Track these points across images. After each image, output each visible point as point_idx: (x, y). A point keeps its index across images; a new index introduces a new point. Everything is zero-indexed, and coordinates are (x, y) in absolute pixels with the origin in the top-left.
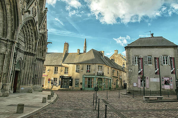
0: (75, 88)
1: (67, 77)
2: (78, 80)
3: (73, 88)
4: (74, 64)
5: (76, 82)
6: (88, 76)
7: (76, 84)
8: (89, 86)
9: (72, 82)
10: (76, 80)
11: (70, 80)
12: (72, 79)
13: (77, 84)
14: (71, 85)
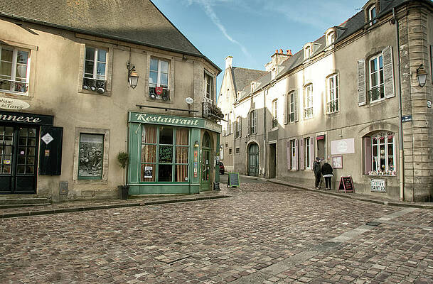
0: (78, 189)
1: (18, 114)
2: (97, 141)
3: (64, 187)
4: (73, 33)
5: (84, 148)
6: (159, 120)
7: (82, 164)
8: (165, 173)
9: (57, 147)
10: (88, 141)
11: (48, 138)
12: (58, 133)
13: (91, 162)
14: (53, 167)
